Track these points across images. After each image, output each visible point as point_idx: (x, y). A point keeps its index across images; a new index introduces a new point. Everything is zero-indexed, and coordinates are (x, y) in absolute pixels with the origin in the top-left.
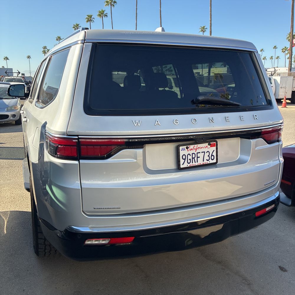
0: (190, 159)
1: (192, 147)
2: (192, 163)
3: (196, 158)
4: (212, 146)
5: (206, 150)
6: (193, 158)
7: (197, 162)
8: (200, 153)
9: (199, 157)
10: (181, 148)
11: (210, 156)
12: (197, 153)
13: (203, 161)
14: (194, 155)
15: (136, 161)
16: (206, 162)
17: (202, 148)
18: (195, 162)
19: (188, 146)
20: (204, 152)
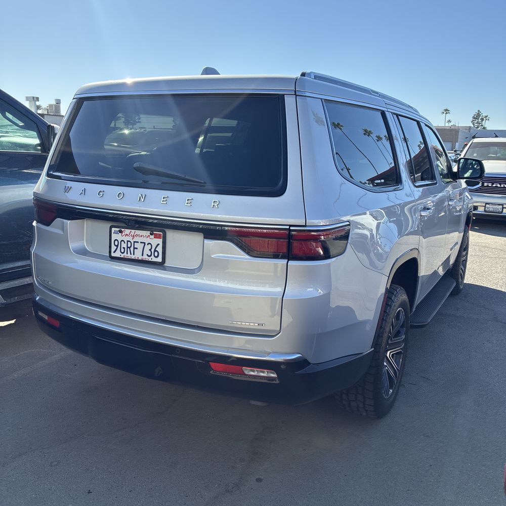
0: (124, 248)
1: (127, 231)
2: (127, 253)
3: (132, 249)
4: (156, 236)
5: (147, 241)
6: (128, 247)
7: (134, 254)
8: (138, 242)
9: (137, 248)
10: (113, 229)
11: (153, 250)
12: (134, 242)
13: (142, 255)
14: (129, 243)
15: (62, 233)
16: (145, 257)
17: (141, 236)
18: (131, 254)
19: (123, 230)
20: (145, 243)
